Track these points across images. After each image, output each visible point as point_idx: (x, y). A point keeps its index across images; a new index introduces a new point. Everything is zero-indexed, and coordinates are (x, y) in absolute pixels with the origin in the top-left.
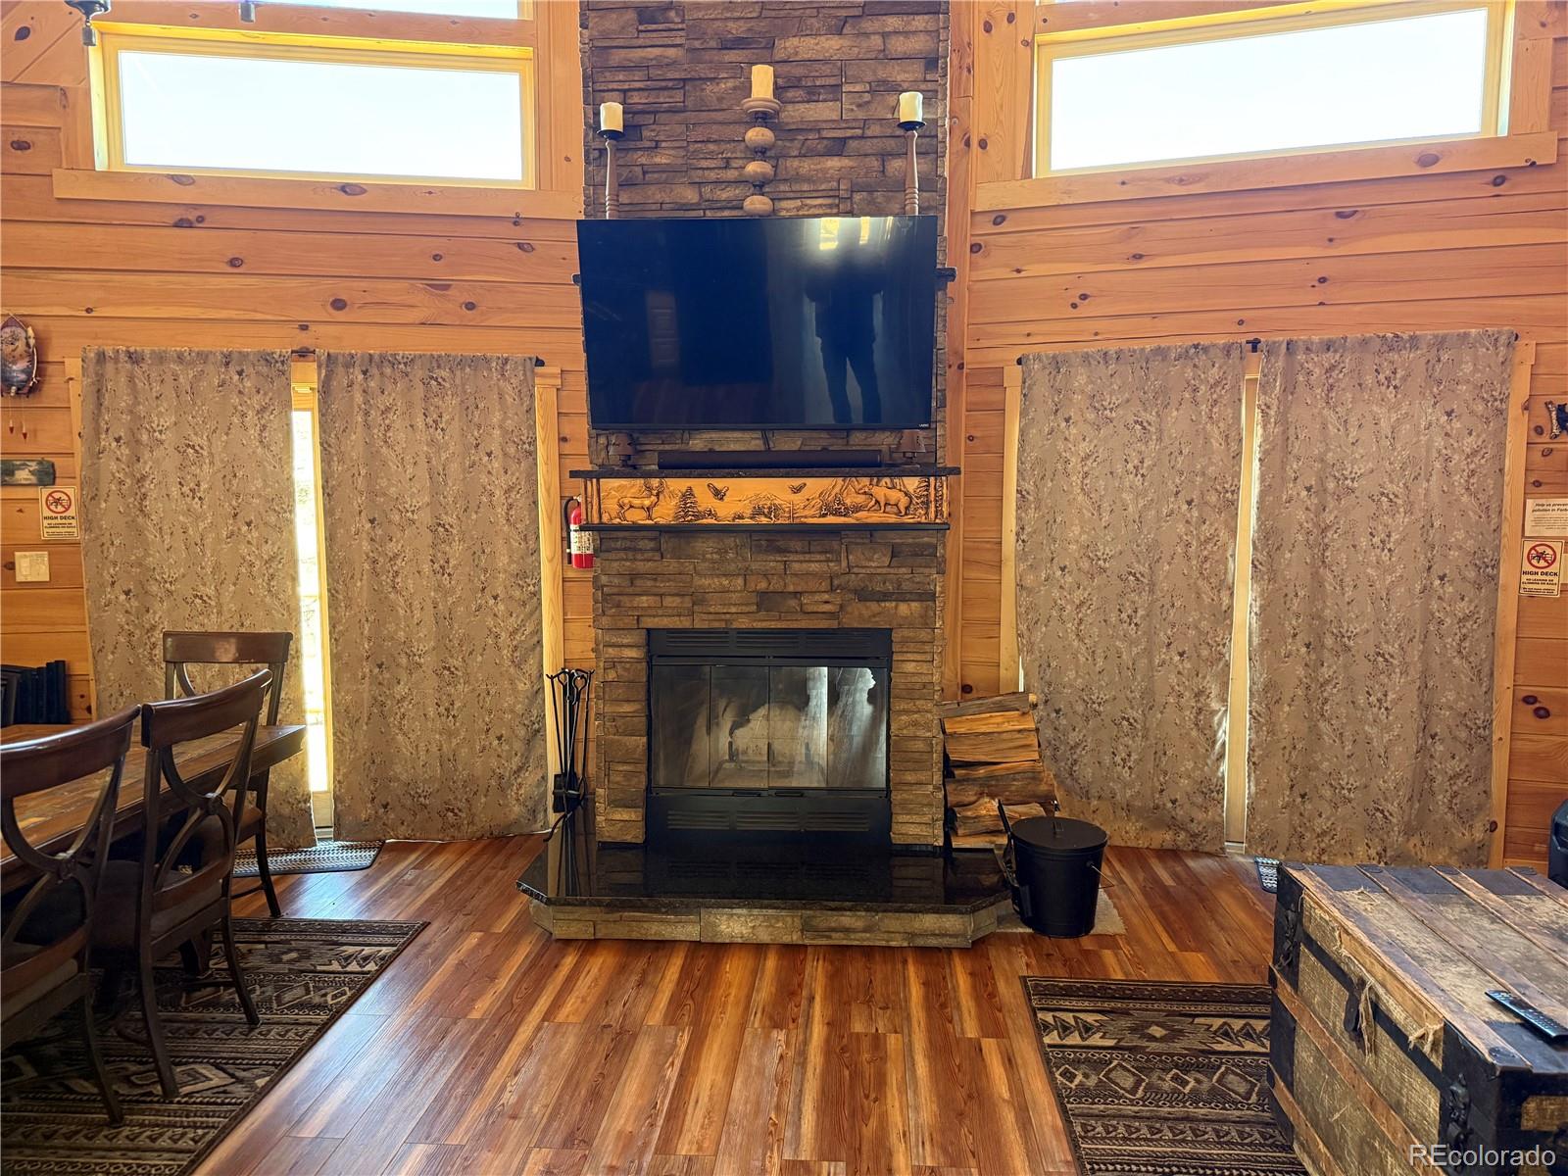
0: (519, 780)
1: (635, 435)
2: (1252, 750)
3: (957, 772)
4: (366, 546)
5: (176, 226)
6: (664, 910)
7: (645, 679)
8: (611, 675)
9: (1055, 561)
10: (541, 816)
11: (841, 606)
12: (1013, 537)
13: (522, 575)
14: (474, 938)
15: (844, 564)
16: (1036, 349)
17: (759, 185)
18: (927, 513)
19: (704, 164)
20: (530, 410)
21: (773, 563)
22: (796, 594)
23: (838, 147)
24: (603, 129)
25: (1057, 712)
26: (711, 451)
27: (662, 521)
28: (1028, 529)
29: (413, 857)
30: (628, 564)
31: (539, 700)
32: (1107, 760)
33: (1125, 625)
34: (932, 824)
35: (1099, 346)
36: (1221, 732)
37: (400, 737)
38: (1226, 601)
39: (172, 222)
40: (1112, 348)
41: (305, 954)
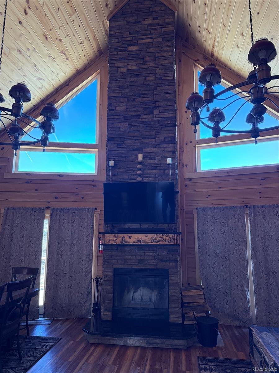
0: (85, 304)
1: (113, 225)
2: (256, 300)
3: (185, 305)
4: (56, 249)
5: (26, 183)
6: (114, 337)
7: (113, 280)
8: (106, 279)
9: (207, 253)
10: (90, 314)
11: (157, 263)
12: (197, 248)
13: (89, 255)
14: (71, 342)
15: (157, 253)
16: (200, 206)
17: (140, 175)
18: (174, 242)
19: (129, 171)
20: (93, 219)
21: (142, 253)
22: (147, 260)
23: (155, 168)
24: (110, 165)
25: (210, 290)
26: (129, 228)
27: (118, 243)
28: (200, 246)
29: (60, 322)
30: (110, 253)
31: (90, 285)
32: (222, 303)
33: (224, 269)
34: (178, 318)
35: (213, 206)
36: (248, 296)
37: (60, 293)
38: (246, 264)
39: (25, 182)
40: (216, 206)
41: (34, 344)
